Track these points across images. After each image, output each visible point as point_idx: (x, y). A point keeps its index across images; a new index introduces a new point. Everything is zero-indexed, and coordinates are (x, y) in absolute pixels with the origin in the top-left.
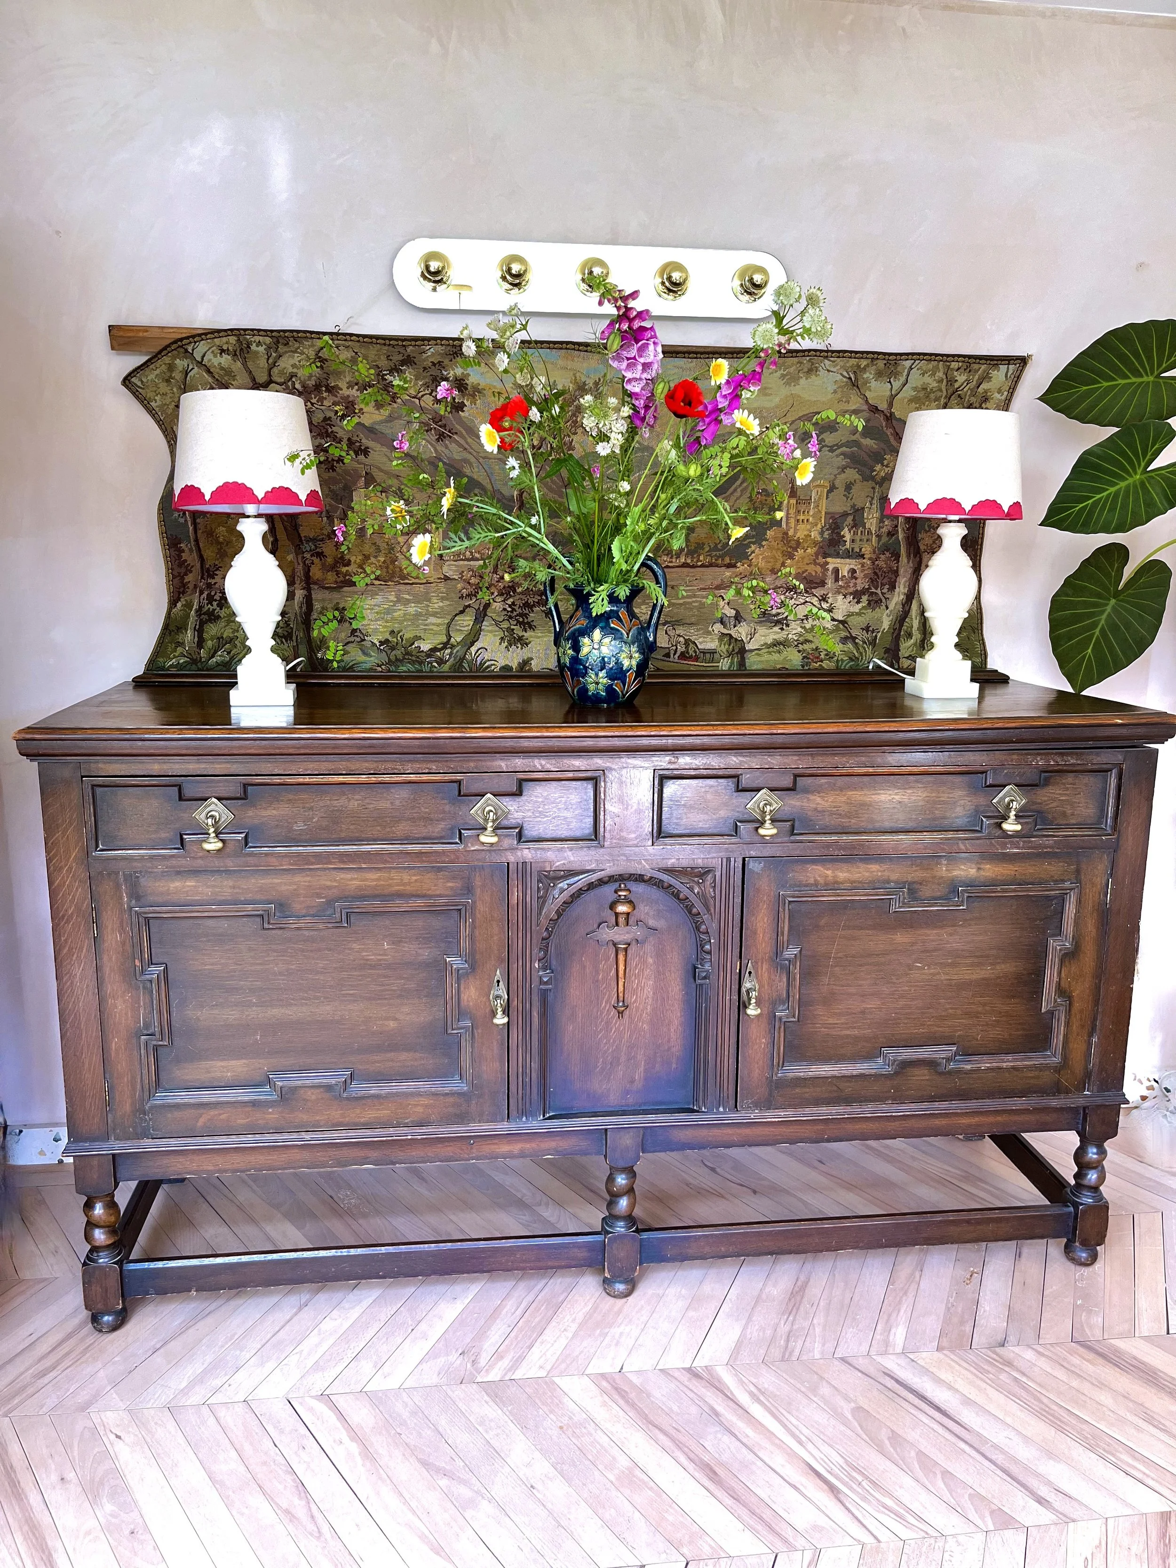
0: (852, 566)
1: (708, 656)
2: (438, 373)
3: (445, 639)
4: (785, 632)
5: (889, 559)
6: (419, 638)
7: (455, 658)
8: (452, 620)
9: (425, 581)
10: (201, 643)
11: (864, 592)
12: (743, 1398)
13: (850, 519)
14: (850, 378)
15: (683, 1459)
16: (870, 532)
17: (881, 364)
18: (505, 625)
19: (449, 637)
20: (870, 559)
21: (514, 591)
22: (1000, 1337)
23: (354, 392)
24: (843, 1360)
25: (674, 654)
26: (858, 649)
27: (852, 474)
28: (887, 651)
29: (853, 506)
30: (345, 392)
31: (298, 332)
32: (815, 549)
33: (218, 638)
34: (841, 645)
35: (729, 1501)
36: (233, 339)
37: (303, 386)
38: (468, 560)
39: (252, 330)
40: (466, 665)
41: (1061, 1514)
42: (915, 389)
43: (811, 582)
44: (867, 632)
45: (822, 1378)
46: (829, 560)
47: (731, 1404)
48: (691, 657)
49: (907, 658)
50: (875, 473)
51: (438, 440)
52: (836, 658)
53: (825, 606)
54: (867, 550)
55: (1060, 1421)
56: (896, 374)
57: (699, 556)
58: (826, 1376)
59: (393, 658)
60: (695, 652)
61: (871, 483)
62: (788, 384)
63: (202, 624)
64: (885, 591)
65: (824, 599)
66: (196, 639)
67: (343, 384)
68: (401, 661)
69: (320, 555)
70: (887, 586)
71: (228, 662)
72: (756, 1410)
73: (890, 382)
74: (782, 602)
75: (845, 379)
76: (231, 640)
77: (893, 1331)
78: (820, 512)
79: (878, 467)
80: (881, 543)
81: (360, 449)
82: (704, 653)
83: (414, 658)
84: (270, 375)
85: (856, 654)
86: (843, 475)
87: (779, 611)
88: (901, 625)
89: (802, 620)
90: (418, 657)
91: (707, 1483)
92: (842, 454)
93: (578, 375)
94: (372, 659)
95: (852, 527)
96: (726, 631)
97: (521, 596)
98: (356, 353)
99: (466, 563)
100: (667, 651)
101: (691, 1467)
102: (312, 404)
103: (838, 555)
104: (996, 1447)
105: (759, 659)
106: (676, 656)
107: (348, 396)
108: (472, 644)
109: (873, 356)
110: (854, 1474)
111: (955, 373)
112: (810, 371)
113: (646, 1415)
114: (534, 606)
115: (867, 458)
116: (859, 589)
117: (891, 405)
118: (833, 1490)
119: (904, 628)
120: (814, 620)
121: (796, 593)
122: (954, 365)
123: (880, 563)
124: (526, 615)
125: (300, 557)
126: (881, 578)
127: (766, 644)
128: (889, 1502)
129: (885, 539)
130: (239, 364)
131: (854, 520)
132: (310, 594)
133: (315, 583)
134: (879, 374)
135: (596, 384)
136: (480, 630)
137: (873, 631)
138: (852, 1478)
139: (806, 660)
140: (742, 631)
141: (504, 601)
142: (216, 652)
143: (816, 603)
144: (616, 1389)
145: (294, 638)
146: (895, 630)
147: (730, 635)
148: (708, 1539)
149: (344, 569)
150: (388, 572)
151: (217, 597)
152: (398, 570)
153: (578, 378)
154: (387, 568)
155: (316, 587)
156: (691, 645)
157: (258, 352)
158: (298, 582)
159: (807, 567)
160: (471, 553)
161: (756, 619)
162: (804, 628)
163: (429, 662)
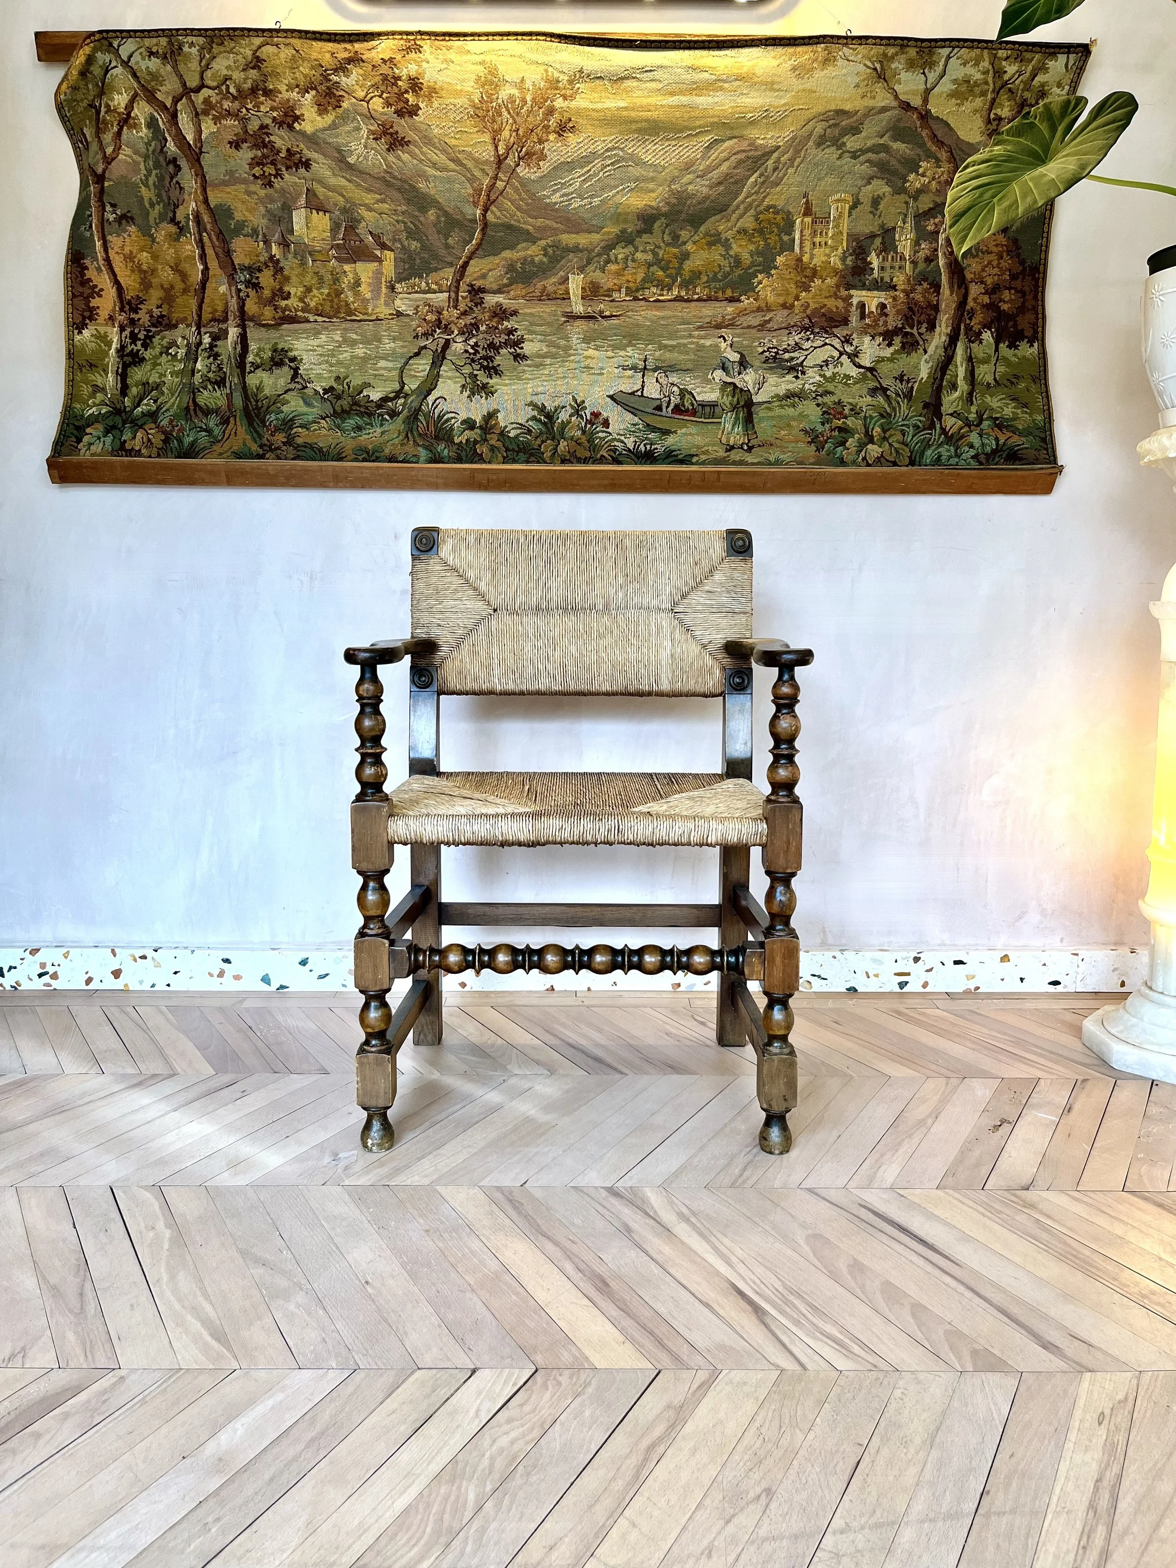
0: (883, 300)
1: (707, 409)
2: (390, 72)
3: (397, 387)
4: (800, 382)
5: (926, 291)
6: (367, 385)
7: (409, 409)
8: (406, 363)
9: (374, 317)
10: (124, 390)
11: (896, 331)
12: (668, 1217)
13: (878, 241)
14: (875, 69)
15: (569, 1267)
16: (902, 258)
17: (912, 52)
18: (467, 370)
19: (403, 384)
20: (904, 291)
21: (478, 329)
22: (1026, 1181)
23: (294, 95)
24: (811, 1191)
25: (667, 407)
26: (890, 404)
27: (881, 187)
28: (926, 406)
29: (882, 226)
30: (285, 95)
31: (235, 29)
32: (835, 280)
33: (144, 384)
34: (869, 398)
35: (614, 1312)
36: (164, 41)
37: (239, 91)
38: (424, 292)
39: (185, 30)
40: (421, 418)
41: (1076, 1362)
42: (955, 81)
43: (831, 319)
44: (901, 381)
45: (777, 1205)
46: (852, 292)
47: (652, 1222)
48: (687, 410)
49: (951, 415)
50: (908, 184)
51: (388, 150)
52: (863, 414)
53: (849, 349)
54: (900, 279)
55: (1091, 1265)
56: (932, 65)
57: (695, 287)
58: (783, 1204)
59: (338, 409)
60: (693, 405)
61: (903, 197)
63: (126, 366)
64: (923, 330)
65: (847, 340)
66: (119, 385)
67: (283, 88)
68: (348, 413)
69: (256, 286)
70: (925, 325)
71: (155, 412)
72: (681, 1230)
73: (924, 73)
74: (796, 344)
75: (868, 71)
76: (158, 386)
77: (884, 1167)
78: (841, 233)
79: (912, 177)
80: (917, 271)
81: (300, 161)
82: (703, 406)
83: (362, 410)
84: (202, 78)
85: (888, 409)
86: (869, 187)
87: (792, 355)
88: (943, 374)
89: (822, 366)
90: (367, 408)
91: (593, 1293)
92: (868, 161)
93: (551, 70)
94: (315, 410)
95: (881, 252)
96: (729, 380)
97: (485, 335)
98: (297, 51)
99: (421, 296)
100: (658, 402)
101: (576, 1276)
102: (247, 110)
103: (863, 287)
104: (993, 1284)
105: (770, 414)
106: (670, 409)
107: (288, 100)
108: (429, 393)
109: (903, 43)
110: (791, 1298)
111: (1004, 63)
112: (826, 61)
113: (538, 1226)
114: (500, 347)
115: (898, 166)
116: (890, 328)
117: (926, 101)
118: (757, 1310)
119: (947, 377)
120: (835, 366)
121: (812, 333)
122: (1002, 53)
123: (918, 296)
124: (490, 359)
125: (233, 288)
126: (918, 315)
127: (777, 396)
128: (829, 1328)
129: (921, 266)
130: (169, 68)
131: (883, 243)
132: (245, 332)
133: (251, 320)
134: (911, 65)
135: (571, 82)
136: (438, 375)
137: (908, 381)
138: (787, 1302)
139: (826, 416)
140: (748, 380)
141: (465, 341)
142: (141, 400)
143: (838, 346)
144: (510, 1201)
145: (228, 384)
146: (935, 379)
147: (734, 384)
148: (574, 1349)
149: (283, 303)
150: (332, 307)
151: (141, 336)
152: (343, 304)
153: (550, 74)
154: (332, 301)
155: (251, 324)
156: (687, 396)
157: (190, 54)
158: (231, 318)
159: (826, 301)
160: (427, 284)
161: (765, 365)
162: (824, 376)
163: (379, 415)
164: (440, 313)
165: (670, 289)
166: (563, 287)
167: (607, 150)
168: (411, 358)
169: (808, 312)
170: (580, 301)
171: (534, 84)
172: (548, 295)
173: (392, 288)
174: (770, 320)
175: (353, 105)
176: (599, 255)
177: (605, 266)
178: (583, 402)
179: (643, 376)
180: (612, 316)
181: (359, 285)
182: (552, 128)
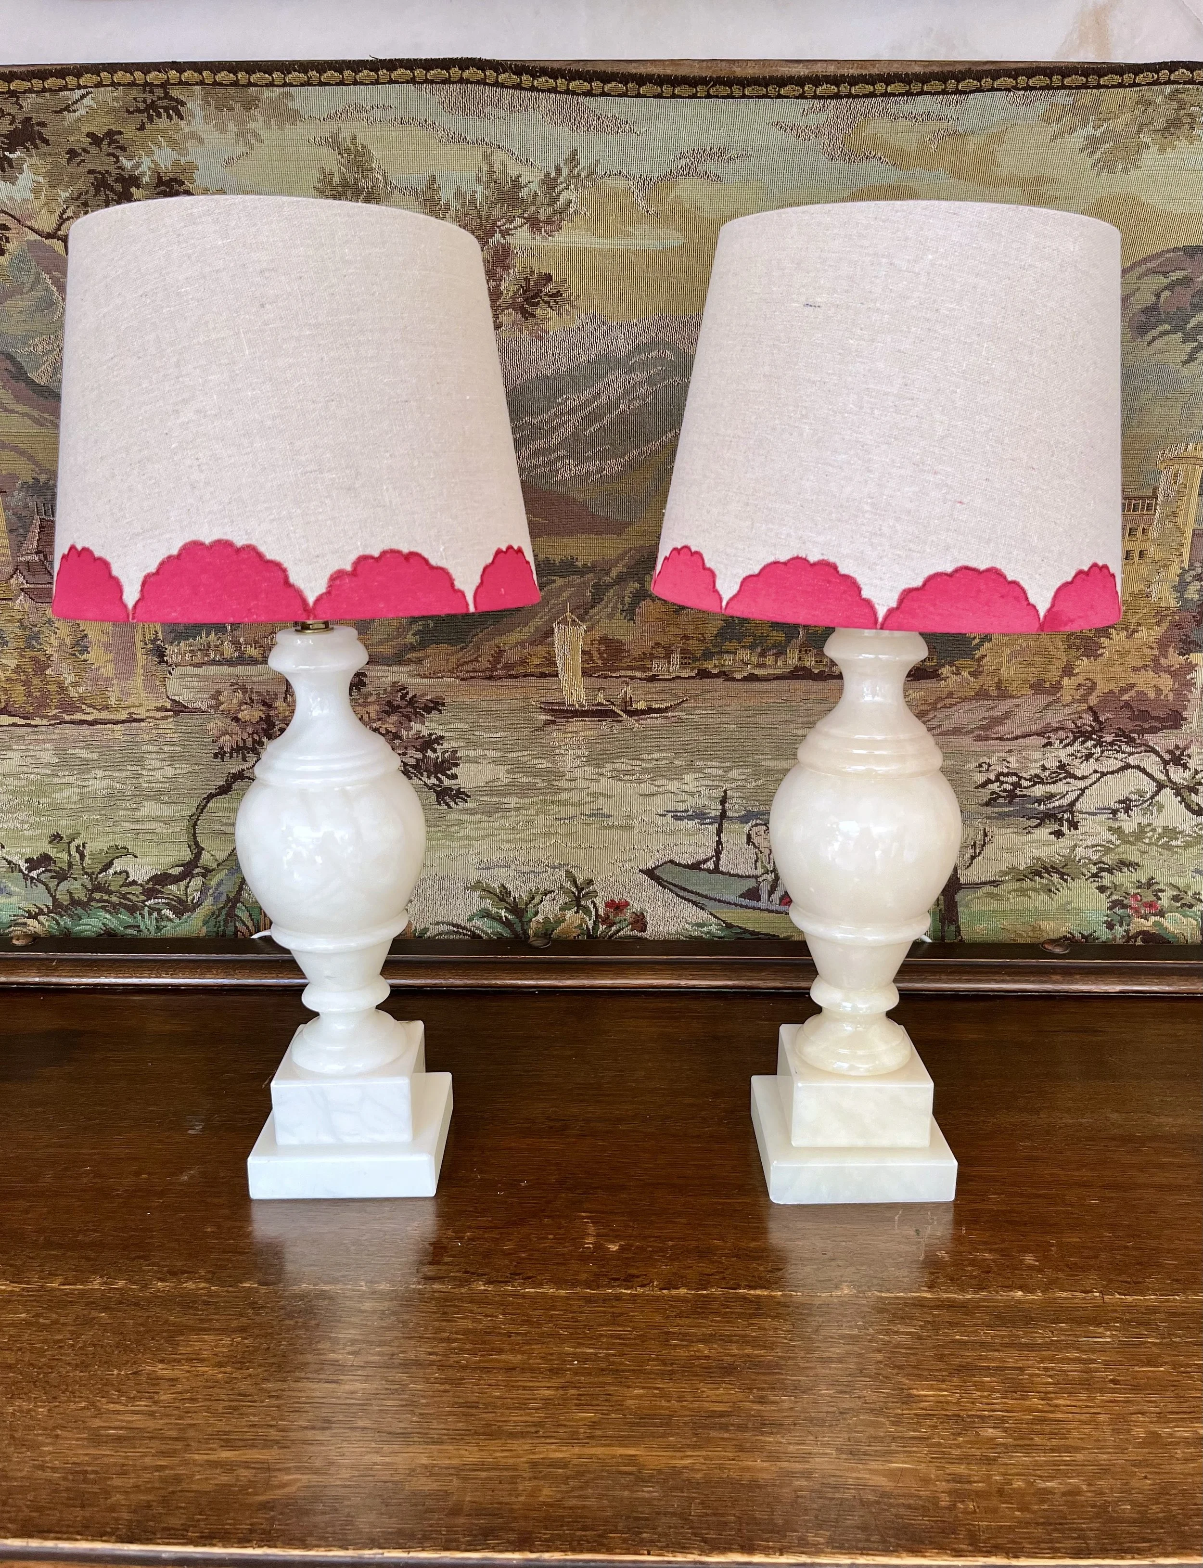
2: (111, 166)
3: (186, 855)
4: (1064, 844)
6: (121, 852)
7: (216, 899)
8: (201, 809)
9: (124, 715)
19: (198, 850)
25: (771, 893)
32: (1158, 632)
38: (230, 663)
43: (1144, 715)
46: (1197, 658)
52: (1200, 908)
53: (1178, 775)
59: (64, 899)
62: (1107, 165)
65: (1177, 758)
68: (84, 905)
74: (1062, 766)
78: (1180, 529)
83: (114, 899)
87: (1052, 789)
89: (1115, 812)
90: (124, 896)
93: (498, 157)
94: (14, 899)
99: (225, 669)
100: (752, 883)
106: (776, 897)
112: (1173, 126)
120: (1145, 812)
121: (1099, 743)
127: (1013, 869)
135: (550, 183)
139: (1120, 912)
143: (1154, 770)
150: (29, 694)
152: (53, 688)
153: (497, 167)
159: (1133, 678)
160: (236, 643)
161: (990, 810)
162: (1118, 831)
163: (152, 909)
164: (268, 705)
165: (781, 652)
166: (541, 650)
167: (639, 349)
168: (210, 797)
169: (1093, 700)
170: (580, 680)
171: (459, 194)
172: (506, 667)
173: (160, 654)
174: (1007, 715)
175: (31, 244)
176: (620, 580)
177: (634, 605)
178: (590, 882)
179: (719, 832)
180: (650, 710)
181: (85, 650)
182: (506, 297)
